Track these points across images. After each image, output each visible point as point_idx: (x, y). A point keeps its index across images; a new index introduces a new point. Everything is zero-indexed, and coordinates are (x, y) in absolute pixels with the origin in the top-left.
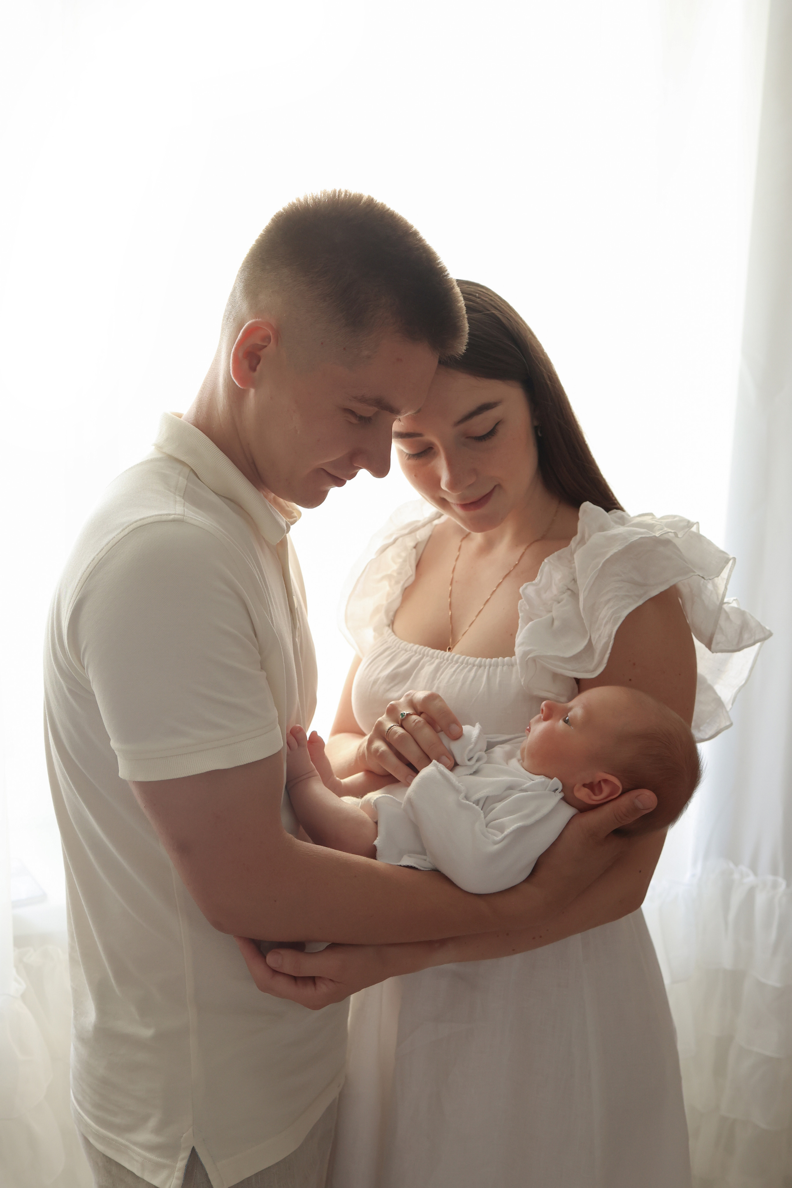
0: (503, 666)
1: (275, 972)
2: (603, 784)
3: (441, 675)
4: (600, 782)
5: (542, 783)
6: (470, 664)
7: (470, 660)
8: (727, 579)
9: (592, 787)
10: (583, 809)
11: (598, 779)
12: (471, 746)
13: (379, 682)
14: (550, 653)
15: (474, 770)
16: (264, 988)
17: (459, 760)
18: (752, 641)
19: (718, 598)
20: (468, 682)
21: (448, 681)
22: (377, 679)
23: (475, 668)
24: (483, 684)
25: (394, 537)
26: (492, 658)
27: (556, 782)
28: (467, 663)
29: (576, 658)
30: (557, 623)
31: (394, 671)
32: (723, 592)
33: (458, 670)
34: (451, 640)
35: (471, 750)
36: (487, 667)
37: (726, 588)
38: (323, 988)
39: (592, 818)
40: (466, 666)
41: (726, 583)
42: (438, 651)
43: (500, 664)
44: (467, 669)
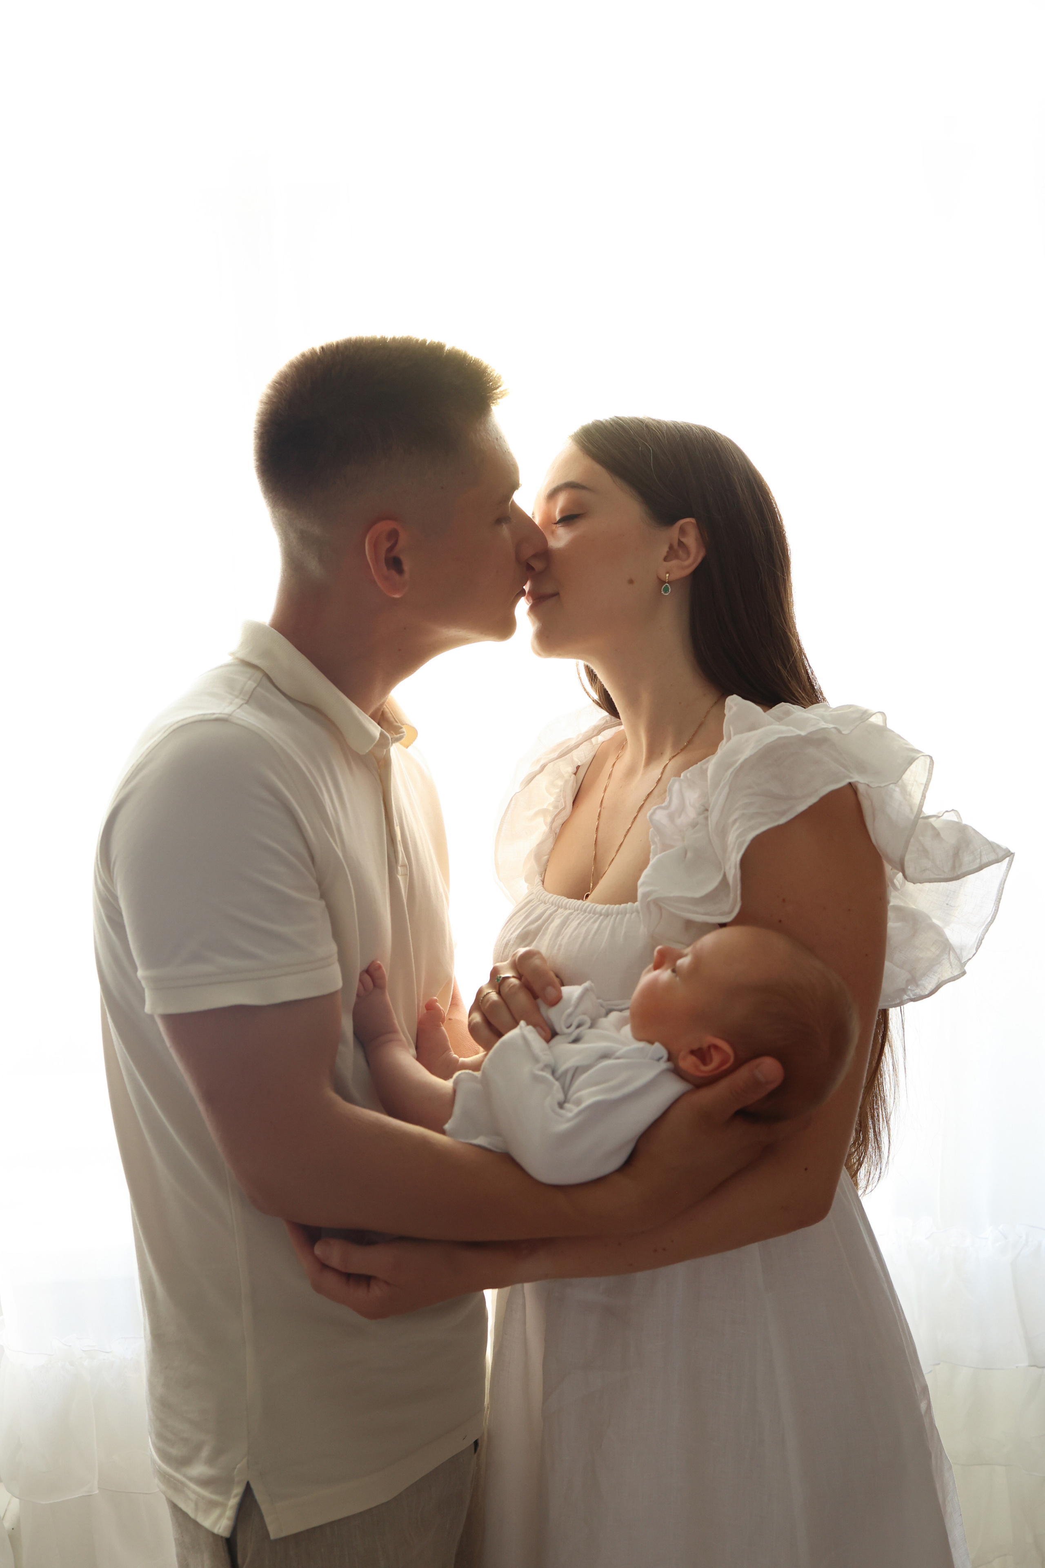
0: (632, 914)
1: (324, 1266)
2: (713, 1051)
3: (564, 931)
4: (709, 1047)
5: (641, 1050)
6: (597, 913)
7: (597, 908)
8: (926, 784)
9: (702, 1054)
10: (699, 1084)
11: (705, 1045)
12: (569, 1011)
13: (510, 944)
14: (676, 893)
15: (573, 1037)
16: (318, 1288)
17: (558, 1029)
18: (976, 865)
19: (911, 810)
20: (590, 937)
21: (570, 936)
22: (509, 941)
23: (602, 917)
24: (606, 936)
25: (542, 762)
26: (620, 904)
27: (658, 1049)
28: (595, 913)
29: (710, 898)
30: (689, 855)
31: (525, 930)
32: (920, 802)
33: (583, 922)
34: (591, 885)
35: (570, 1015)
36: (614, 916)
37: (924, 796)
38: (377, 1291)
39: (707, 1095)
40: (593, 915)
41: (924, 790)
42: (573, 900)
43: (628, 911)
44: (592, 920)
